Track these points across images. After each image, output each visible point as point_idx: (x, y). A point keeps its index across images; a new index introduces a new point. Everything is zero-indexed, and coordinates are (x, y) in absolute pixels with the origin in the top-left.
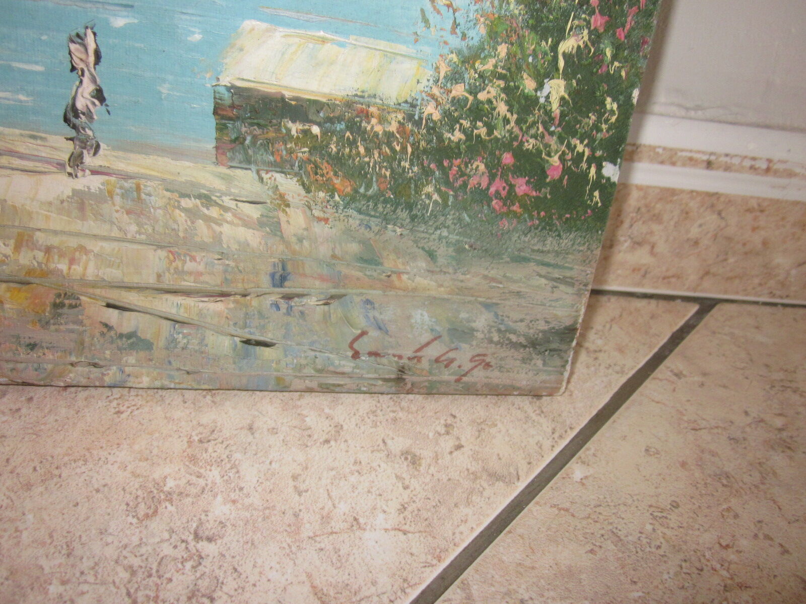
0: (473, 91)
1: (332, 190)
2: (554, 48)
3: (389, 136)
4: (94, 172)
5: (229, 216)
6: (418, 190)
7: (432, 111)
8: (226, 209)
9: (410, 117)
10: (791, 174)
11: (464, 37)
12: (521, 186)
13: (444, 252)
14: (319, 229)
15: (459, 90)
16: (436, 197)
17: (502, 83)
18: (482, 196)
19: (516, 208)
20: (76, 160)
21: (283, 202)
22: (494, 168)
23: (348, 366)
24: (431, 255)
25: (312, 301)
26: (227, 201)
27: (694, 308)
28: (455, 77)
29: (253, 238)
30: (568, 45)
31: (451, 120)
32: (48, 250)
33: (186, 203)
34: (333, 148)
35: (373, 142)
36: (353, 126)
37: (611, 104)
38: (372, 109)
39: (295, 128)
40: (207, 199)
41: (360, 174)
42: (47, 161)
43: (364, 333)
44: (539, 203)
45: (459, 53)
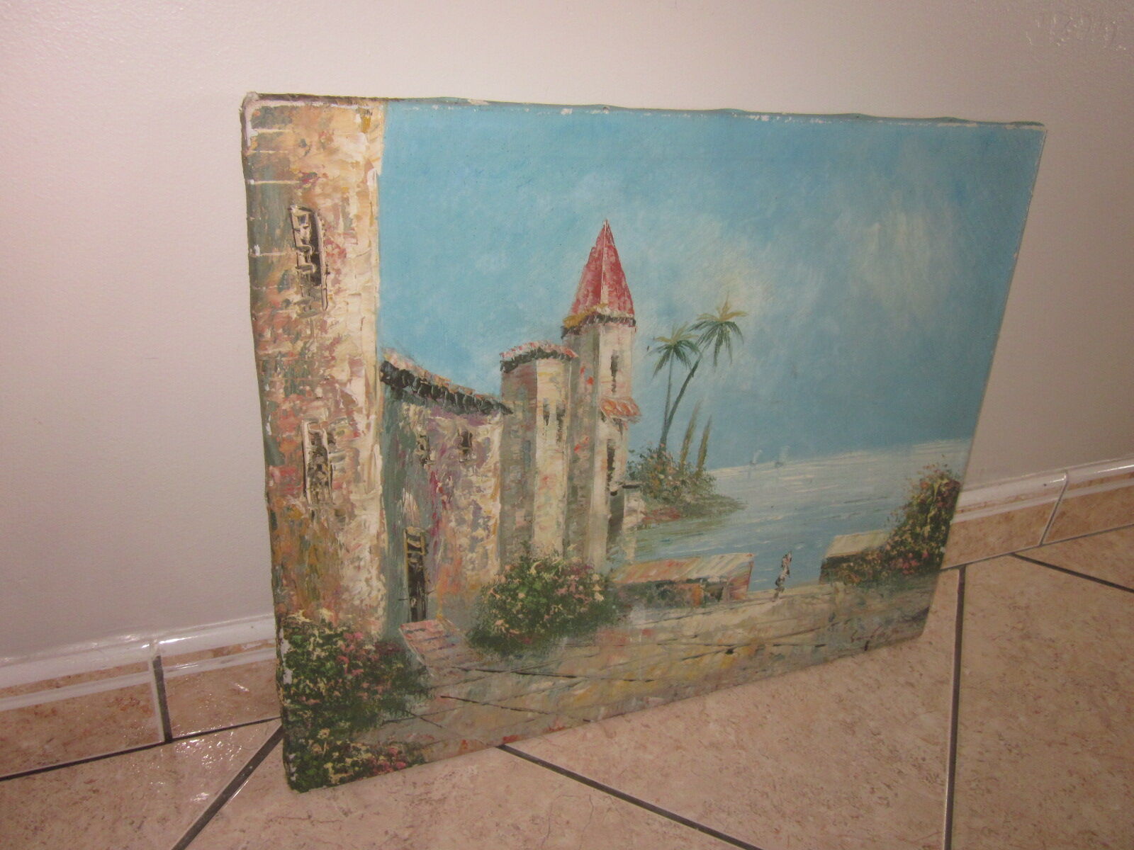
0: (901, 537)
1: (853, 582)
2: (926, 517)
3: (874, 559)
4: (781, 598)
5: (820, 601)
6: (880, 574)
7: (888, 547)
8: (818, 599)
9: (880, 551)
10: (994, 505)
11: (899, 521)
12: (914, 563)
13: (886, 593)
14: (849, 597)
15: (897, 538)
16: (886, 575)
17: (909, 532)
18: (901, 570)
19: (912, 571)
20: (776, 596)
21: (837, 591)
22: (906, 559)
23: (848, 646)
24: (882, 595)
25: (841, 624)
26: (820, 596)
27: (957, 573)
28: (895, 535)
29: (825, 606)
30: (932, 513)
31: (893, 547)
32: (759, 630)
33: (807, 600)
34: (856, 568)
35: (868, 562)
36: (864, 560)
37: (943, 528)
38: (870, 553)
39: (845, 565)
40: (813, 597)
41: (863, 574)
42: (766, 599)
43: (857, 631)
44: (918, 568)
45: (897, 526)
